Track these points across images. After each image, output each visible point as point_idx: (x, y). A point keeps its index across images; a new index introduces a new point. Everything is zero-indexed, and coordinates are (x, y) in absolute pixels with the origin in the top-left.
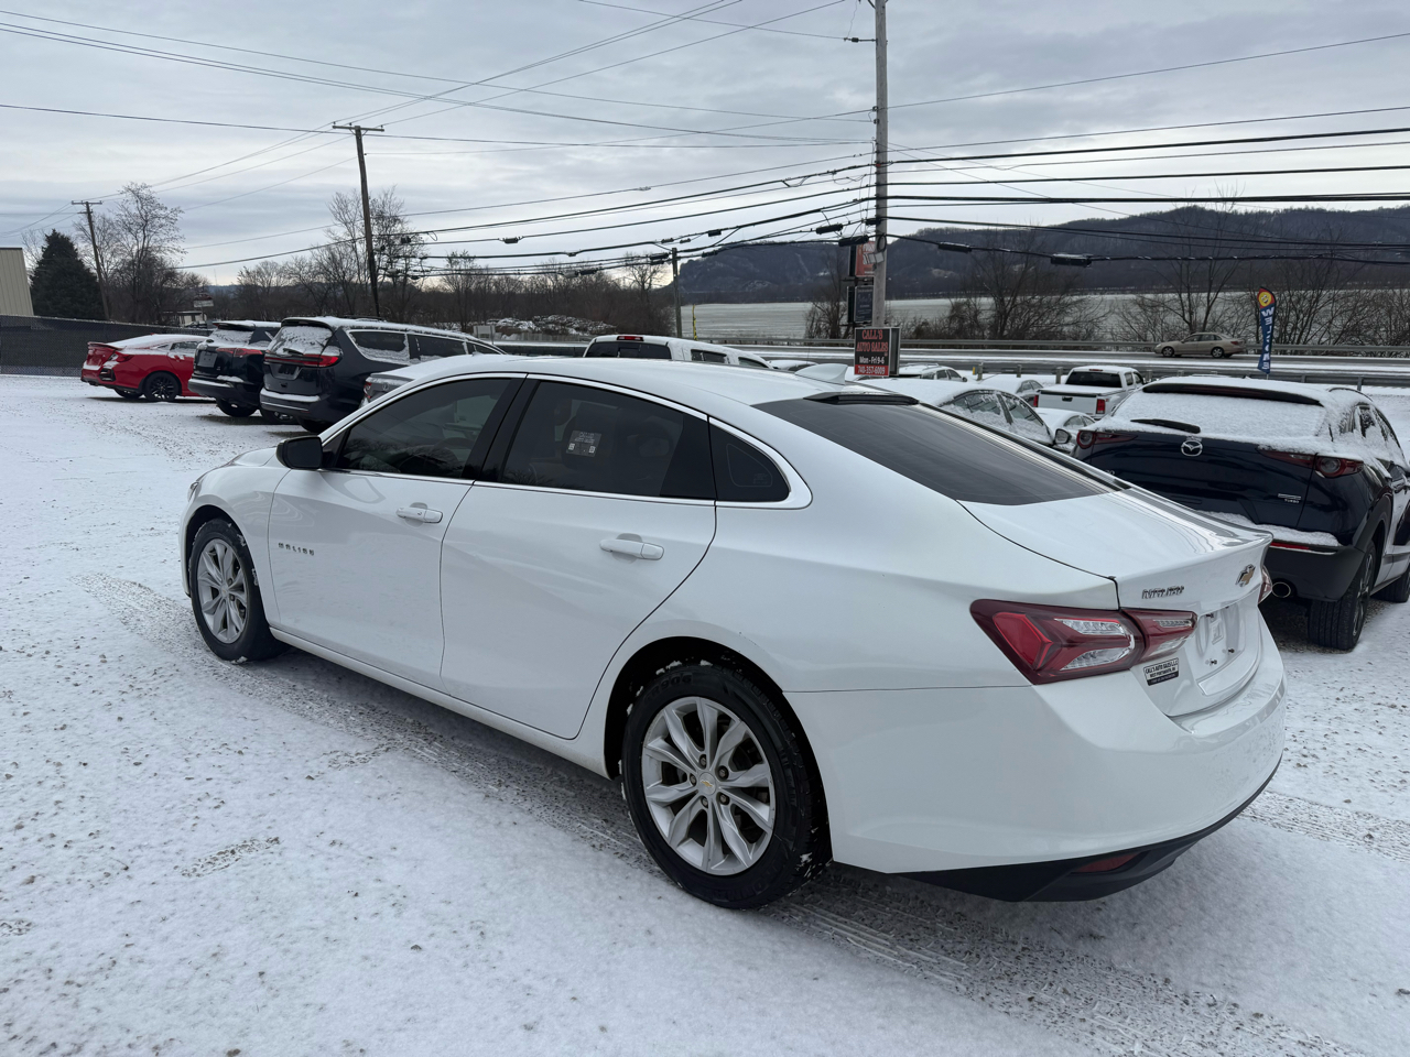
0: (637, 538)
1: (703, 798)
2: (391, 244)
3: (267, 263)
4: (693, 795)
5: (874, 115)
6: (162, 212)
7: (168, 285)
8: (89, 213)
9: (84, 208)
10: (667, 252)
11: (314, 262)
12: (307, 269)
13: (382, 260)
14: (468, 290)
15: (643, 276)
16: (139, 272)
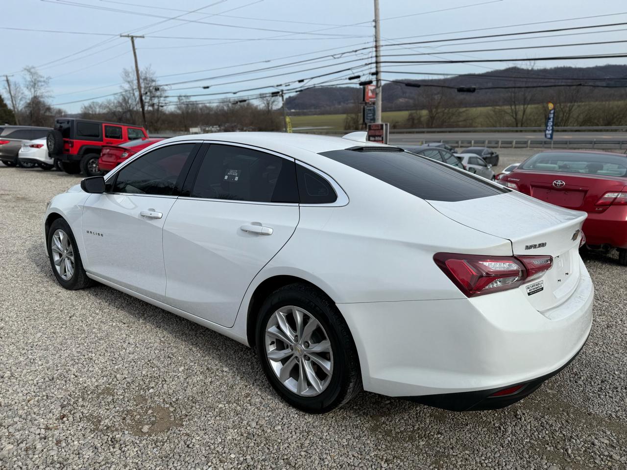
0: (260, 224)
1: (296, 357)
2: (151, 92)
3: (93, 103)
4: (292, 355)
5: (374, 24)
6: (42, 79)
7: (47, 114)
8: (8, 81)
9: (5, 78)
10: (279, 91)
11: (116, 101)
12: (112, 105)
13: (146, 99)
14: (187, 113)
15: (268, 104)
16: (34, 108)
